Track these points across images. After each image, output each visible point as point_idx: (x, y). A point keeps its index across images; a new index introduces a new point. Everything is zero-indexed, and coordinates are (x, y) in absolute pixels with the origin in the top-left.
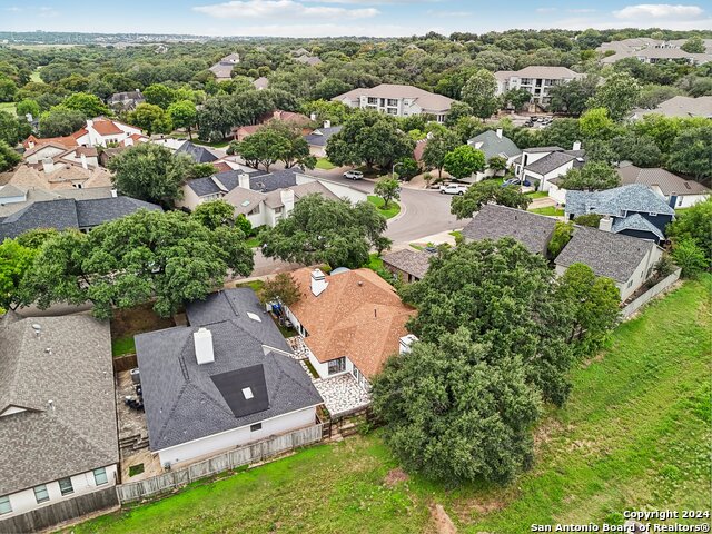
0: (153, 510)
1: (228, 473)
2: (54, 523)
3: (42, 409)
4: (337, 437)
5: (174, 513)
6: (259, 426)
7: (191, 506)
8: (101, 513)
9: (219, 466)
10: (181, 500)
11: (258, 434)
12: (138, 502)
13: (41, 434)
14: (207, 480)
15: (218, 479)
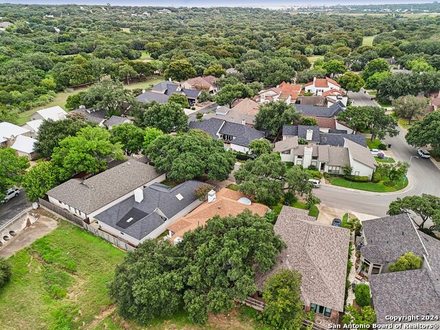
0: (86, 235)
1: (107, 241)
3: (90, 187)
5: (87, 240)
6: (123, 234)
9: (106, 237)
13: (84, 194)
15: (104, 241)
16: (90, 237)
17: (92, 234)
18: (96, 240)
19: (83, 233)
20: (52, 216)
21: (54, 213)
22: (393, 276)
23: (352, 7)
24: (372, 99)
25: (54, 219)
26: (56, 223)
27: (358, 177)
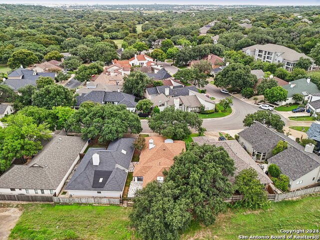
0: (61, 207)
1: (86, 204)
2: (36, 201)
3: (43, 167)
4: (125, 205)
5: (65, 211)
6: (100, 193)
7: (71, 210)
8: (49, 203)
9: (84, 201)
10: (69, 207)
11: (99, 195)
12: (58, 203)
13: (40, 174)
14: (79, 204)
15: (83, 205)
16: (65, 208)
17: (66, 204)
18: (74, 207)
19: (56, 207)
20: (8, 205)
21: (8, 202)
22: (280, 156)
23: (108, 6)
24: (172, 65)
25: (12, 207)
26: (16, 209)
27: (209, 111)
